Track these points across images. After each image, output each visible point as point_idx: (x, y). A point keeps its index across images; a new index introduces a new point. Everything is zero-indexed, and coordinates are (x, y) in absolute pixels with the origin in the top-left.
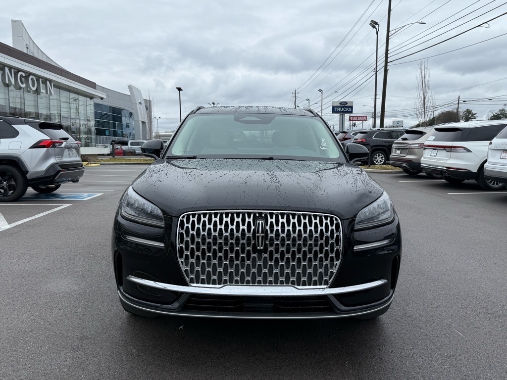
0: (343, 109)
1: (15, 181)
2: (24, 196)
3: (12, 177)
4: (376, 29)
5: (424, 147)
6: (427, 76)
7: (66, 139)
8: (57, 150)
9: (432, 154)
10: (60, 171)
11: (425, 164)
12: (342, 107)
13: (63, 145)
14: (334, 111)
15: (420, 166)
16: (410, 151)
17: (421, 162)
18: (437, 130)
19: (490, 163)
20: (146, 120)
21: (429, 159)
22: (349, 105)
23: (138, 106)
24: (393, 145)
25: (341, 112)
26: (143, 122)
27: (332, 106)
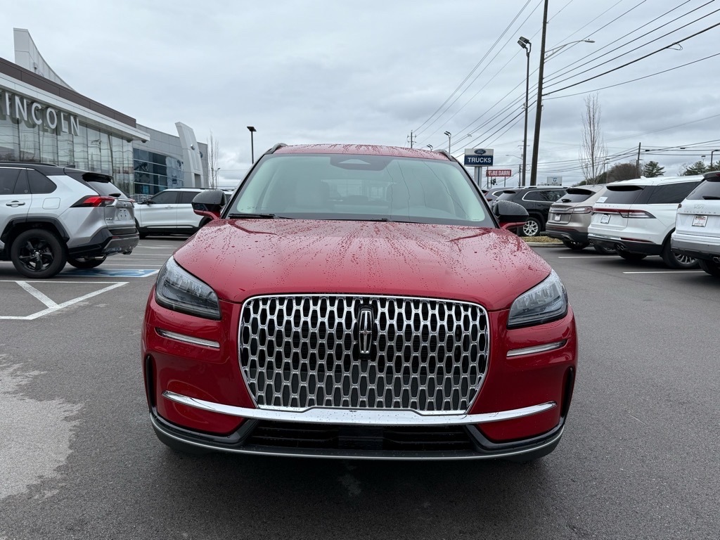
0: (481, 158)
1: (51, 251)
2: (62, 272)
3: (48, 245)
4: (527, 49)
5: (591, 211)
6: (596, 116)
7: (117, 195)
8: (107, 209)
9: (603, 221)
10: (111, 238)
11: (594, 234)
12: (478, 157)
13: (114, 204)
14: (467, 162)
15: (587, 236)
16: (572, 216)
17: (589, 231)
18: (610, 188)
19: (680, 232)
20: (201, 172)
21: (600, 227)
22: (486, 154)
23: (189, 151)
24: (551, 209)
25: (476, 163)
26: (196, 175)
27: (464, 155)
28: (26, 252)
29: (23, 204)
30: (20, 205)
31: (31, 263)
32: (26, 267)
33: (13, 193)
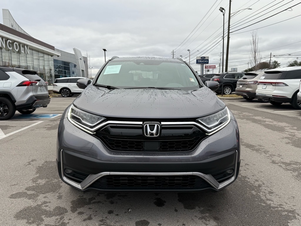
1: (8, 107)
2: (13, 116)
3: (6, 105)
4: (223, 12)
6: (256, 40)
7: (39, 80)
8: (34, 87)
9: (263, 88)
10: (36, 100)
11: (258, 94)
12: (202, 60)
13: (37, 84)
15: (256, 95)
16: (248, 85)
17: (256, 92)
18: (266, 72)
20: (84, 69)
21: (261, 90)
22: (206, 59)
23: (79, 60)
24: (238, 82)
25: (201, 63)
26: (82, 70)
27: (196, 60)
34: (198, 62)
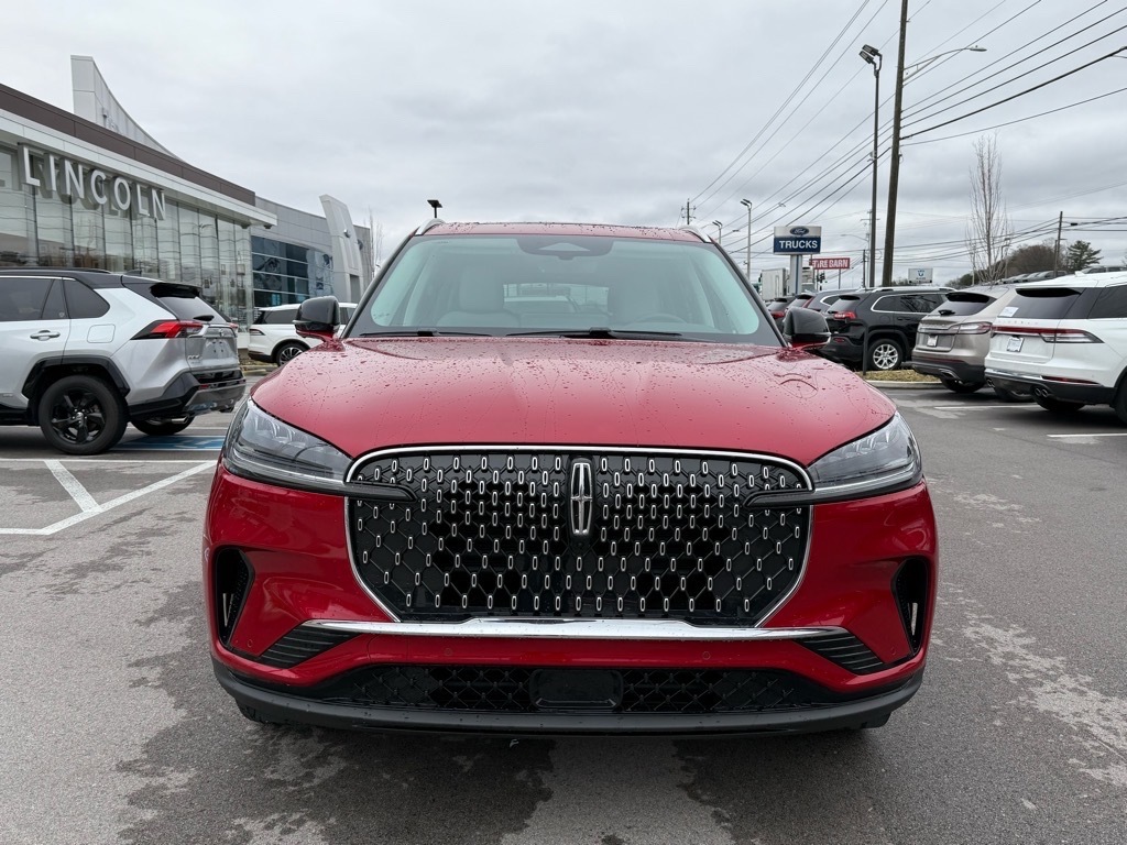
0: (800, 242)
1: (102, 410)
2: (121, 441)
3: (96, 402)
4: (875, 64)
5: (990, 330)
6: (994, 171)
7: (208, 318)
8: (190, 342)
9: (1011, 348)
10: (197, 388)
11: (994, 369)
12: (796, 239)
13: (202, 333)
15: (983, 373)
16: (957, 338)
17: (986, 365)
18: (1022, 292)
20: (360, 272)
21: (1004, 358)
22: (811, 234)
23: (342, 240)
24: (921, 326)
25: (793, 250)
26: (353, 277)
27: (773, 237)
28: (62, 412)
29: (58, 336)
30: (51, 337)
31: (71, 429)
32: (62, 436)
33: (41, 317)
34: (778, 247)
